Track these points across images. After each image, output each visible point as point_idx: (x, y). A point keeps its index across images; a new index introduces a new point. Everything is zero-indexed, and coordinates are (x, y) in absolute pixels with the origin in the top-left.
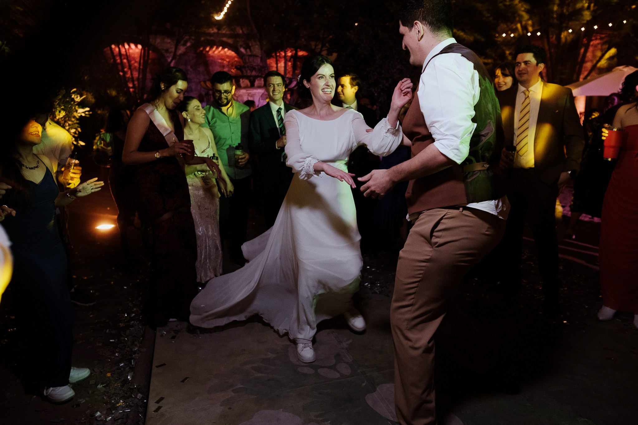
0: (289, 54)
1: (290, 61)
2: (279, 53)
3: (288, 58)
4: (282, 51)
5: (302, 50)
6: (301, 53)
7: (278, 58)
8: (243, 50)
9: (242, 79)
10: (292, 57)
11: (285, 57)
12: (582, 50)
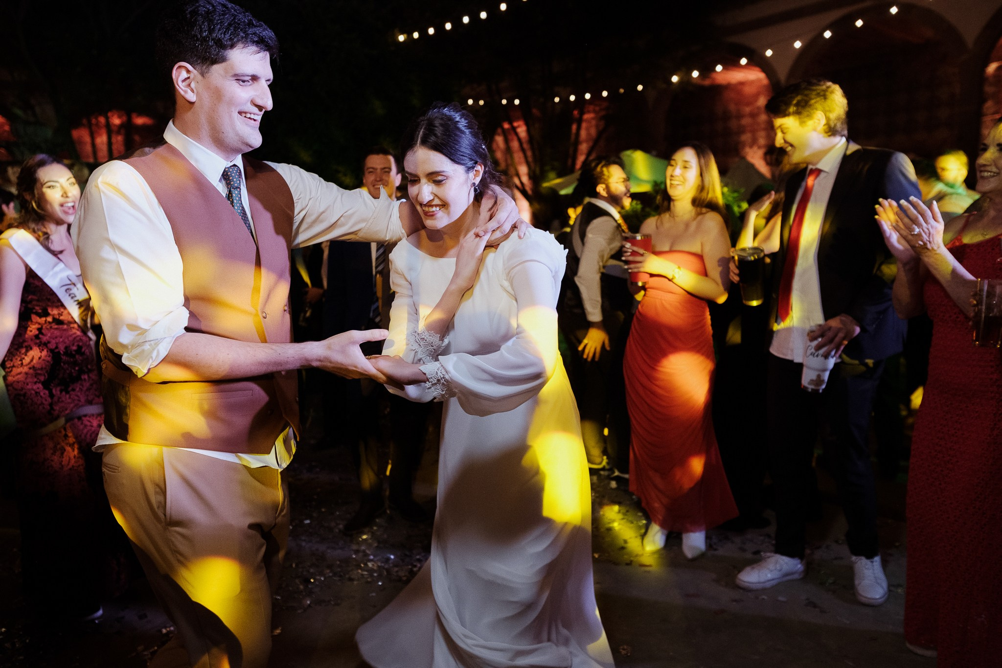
0: (116, 121)
1: (118, 133)
2: (96, 118)
3: (115, 129)
4: (100, 115)
5: (141, 114)
6: (140, 121)
7: (94, 128)
8: (19, 112)
9: (13, 168)
10: (121, 126)
11: (108, 126)
12: (574, 127)
